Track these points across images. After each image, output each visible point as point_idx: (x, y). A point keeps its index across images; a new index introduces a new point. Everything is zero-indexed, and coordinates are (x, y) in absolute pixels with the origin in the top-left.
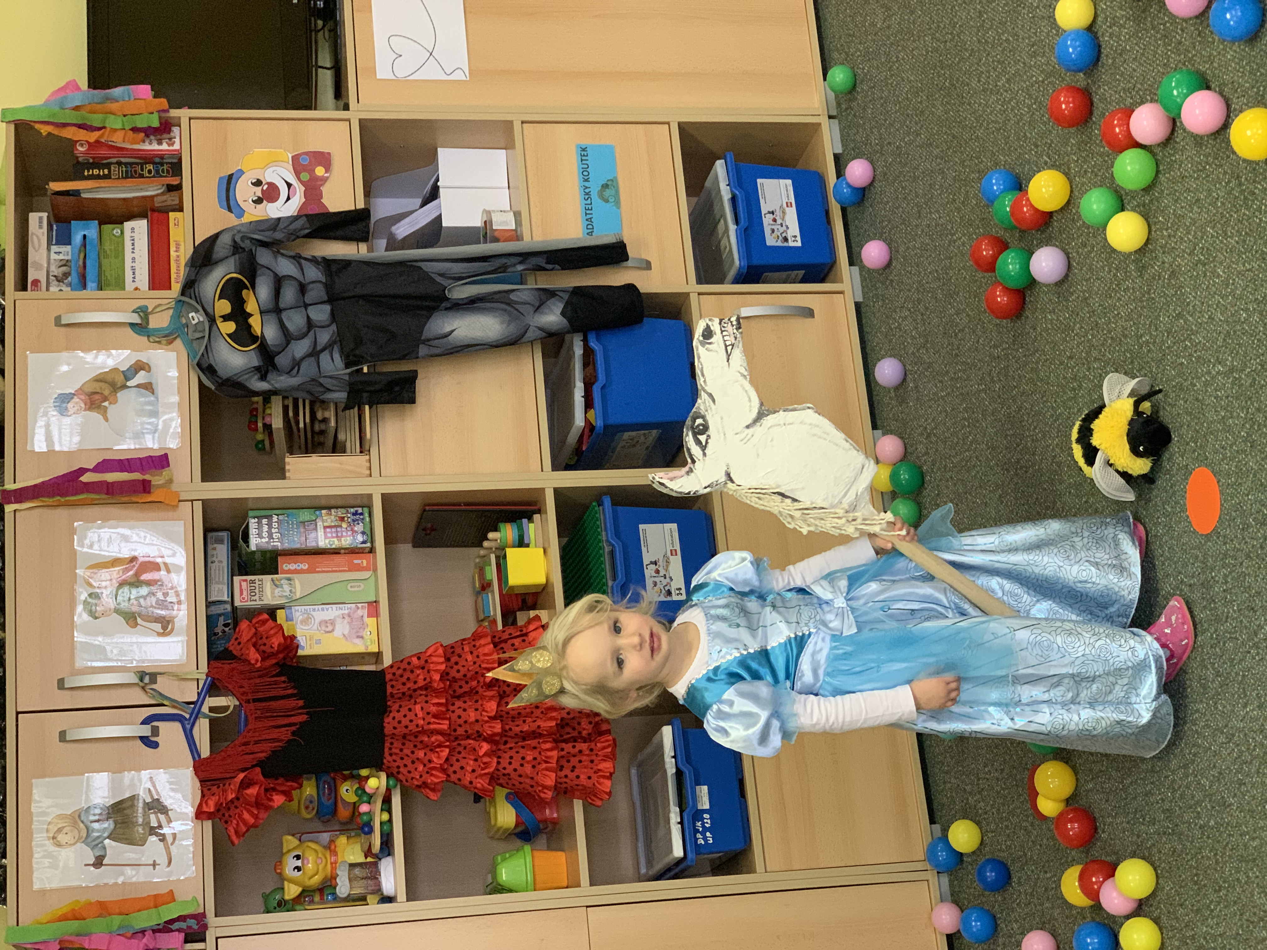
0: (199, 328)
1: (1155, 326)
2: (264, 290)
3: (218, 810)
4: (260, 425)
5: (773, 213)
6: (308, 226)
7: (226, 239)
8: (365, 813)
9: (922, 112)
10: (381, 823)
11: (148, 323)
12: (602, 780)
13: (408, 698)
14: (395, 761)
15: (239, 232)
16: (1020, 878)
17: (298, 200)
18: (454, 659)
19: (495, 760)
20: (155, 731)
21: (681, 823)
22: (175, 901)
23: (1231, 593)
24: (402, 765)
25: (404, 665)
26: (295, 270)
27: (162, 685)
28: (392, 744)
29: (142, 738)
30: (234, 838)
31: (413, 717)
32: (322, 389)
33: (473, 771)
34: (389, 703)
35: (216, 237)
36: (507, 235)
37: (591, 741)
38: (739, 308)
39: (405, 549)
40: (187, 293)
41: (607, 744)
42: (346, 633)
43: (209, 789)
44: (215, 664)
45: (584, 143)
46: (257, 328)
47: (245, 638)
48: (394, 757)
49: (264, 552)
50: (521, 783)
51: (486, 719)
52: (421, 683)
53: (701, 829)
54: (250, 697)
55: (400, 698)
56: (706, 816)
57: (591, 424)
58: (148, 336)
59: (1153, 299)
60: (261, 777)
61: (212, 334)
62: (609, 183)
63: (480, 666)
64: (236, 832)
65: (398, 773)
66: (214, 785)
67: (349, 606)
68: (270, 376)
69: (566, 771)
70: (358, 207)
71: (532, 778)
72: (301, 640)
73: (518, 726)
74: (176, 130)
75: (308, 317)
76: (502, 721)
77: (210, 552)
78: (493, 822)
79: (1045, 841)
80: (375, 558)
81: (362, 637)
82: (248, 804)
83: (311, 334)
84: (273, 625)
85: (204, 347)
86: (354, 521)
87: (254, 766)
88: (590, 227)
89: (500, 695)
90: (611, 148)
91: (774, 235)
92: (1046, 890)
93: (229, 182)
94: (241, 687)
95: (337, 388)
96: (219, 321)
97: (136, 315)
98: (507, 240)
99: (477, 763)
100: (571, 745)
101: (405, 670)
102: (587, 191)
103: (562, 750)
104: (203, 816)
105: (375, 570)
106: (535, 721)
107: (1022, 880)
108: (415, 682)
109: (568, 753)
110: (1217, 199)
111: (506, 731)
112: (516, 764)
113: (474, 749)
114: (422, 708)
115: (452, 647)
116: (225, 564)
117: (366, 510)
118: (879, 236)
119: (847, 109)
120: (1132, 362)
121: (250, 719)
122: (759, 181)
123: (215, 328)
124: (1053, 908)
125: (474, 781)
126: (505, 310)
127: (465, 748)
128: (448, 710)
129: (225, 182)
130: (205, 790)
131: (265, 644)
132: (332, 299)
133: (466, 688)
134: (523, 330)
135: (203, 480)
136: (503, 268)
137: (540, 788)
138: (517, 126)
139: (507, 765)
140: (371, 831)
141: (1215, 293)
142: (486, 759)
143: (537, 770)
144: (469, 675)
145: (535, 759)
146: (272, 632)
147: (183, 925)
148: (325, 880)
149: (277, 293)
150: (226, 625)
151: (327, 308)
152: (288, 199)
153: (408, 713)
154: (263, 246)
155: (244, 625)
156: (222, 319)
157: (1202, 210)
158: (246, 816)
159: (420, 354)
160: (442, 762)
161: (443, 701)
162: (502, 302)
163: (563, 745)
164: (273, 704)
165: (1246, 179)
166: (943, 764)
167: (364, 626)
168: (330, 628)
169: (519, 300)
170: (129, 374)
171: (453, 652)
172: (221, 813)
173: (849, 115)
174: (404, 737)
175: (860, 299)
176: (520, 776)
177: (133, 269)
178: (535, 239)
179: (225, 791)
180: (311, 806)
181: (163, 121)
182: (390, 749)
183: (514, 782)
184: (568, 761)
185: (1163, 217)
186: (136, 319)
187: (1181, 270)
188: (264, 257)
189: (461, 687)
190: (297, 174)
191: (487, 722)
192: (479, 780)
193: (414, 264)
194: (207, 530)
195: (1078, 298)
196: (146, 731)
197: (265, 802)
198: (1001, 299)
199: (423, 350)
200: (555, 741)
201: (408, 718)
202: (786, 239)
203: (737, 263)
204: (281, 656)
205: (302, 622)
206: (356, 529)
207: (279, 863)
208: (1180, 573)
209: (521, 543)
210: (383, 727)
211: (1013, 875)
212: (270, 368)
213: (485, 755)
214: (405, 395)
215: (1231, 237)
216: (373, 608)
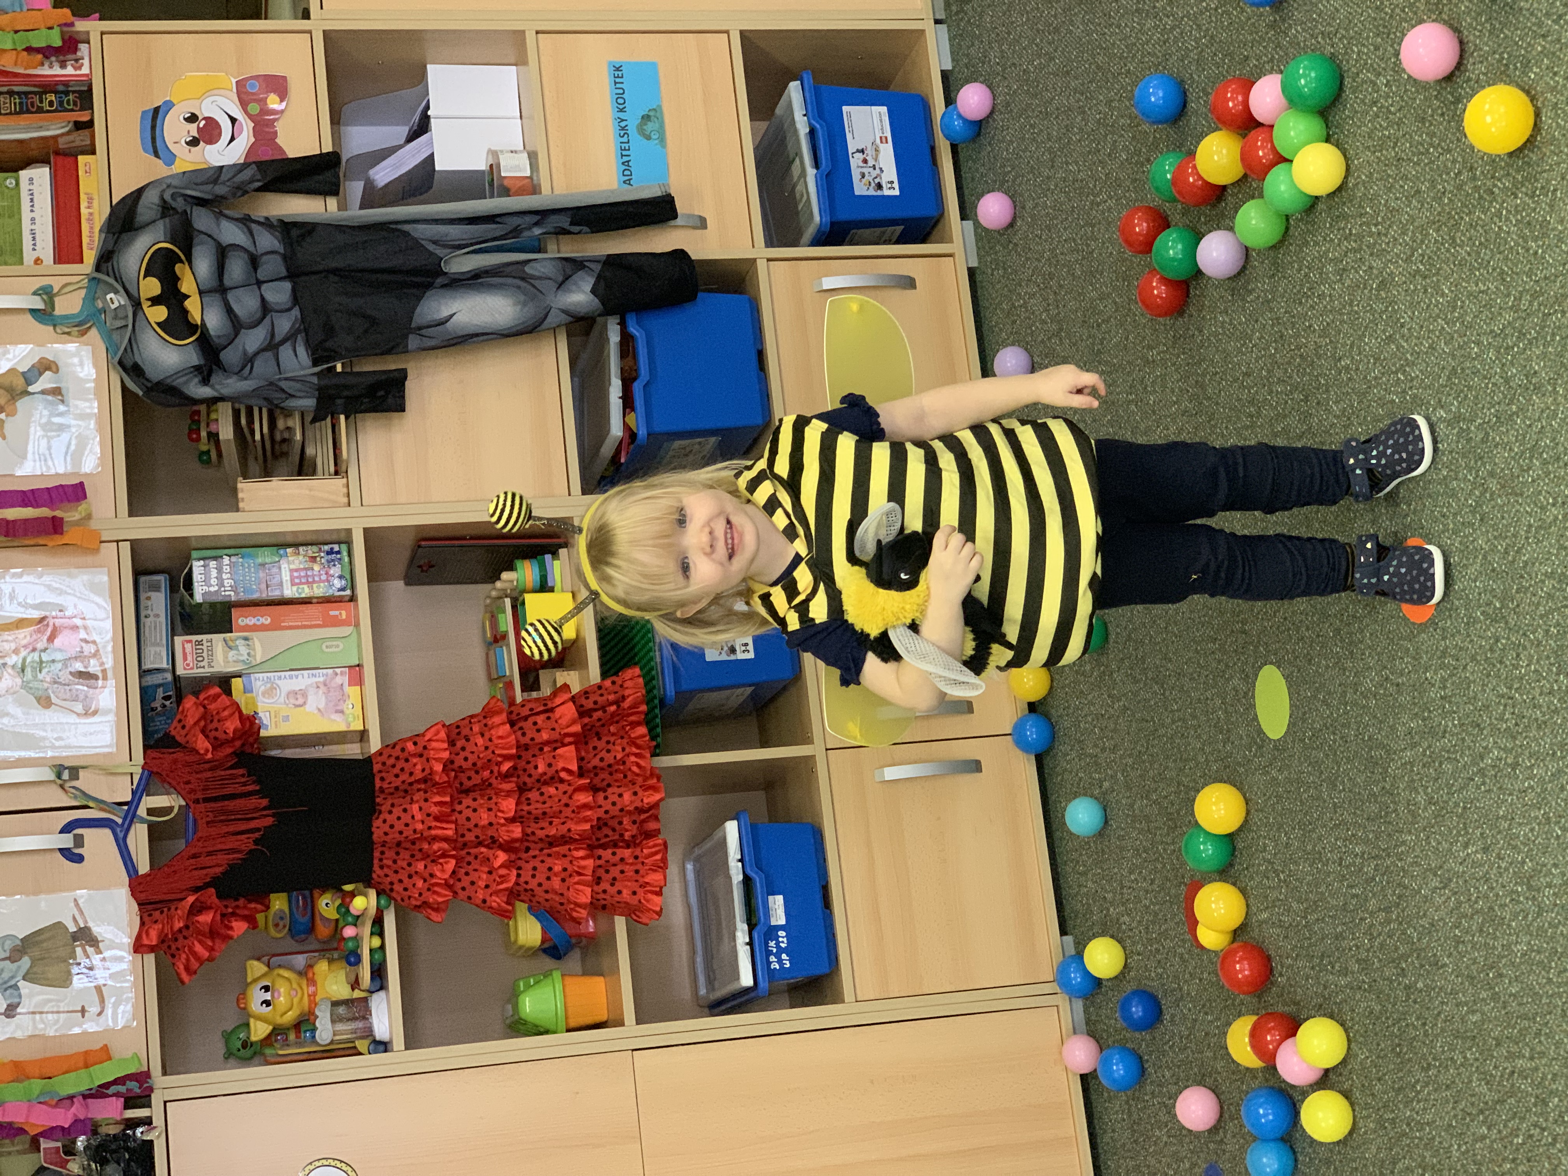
0: (121, 314)
1: (1359, 347)
2: (204, 263)
3: (163, 941)
4: (204, 434)
5: (862, 151)
6: (259, 177)
7: (151, 198)
8: (351, 939)
9: (1057, 30)
10: (371, 950)
11: (53, 309)
12: (650, 896)
13: (402, 794)
14: (386, 876)
15: (169, 186)
16: (1173, 1016)
17: (245, 140)
18: (459, 744)
19: (515, 872)
20: (79, 841)
21: (751, 944)
22: (110, 1059)
23: (1450, 702)
24: (396, 881)
25: (397, 752)
26: (243, 236)
27: (85, 781)
28: (382, 853)
29: (61, 850)
30: (184, 976)
31: (409, 821)
32: (284, 396)
33: (487, 886)
34: (378, 800)
35: (139, 192)
36: (520, 184)
37: (636, 845)
38: (820, 278)
39: (396, 588)
40: (104, 267)
41: (657, 849)
42: (322, 706)
43: (150, 915)
44: (152, 753)
45: (618, 59)
46: (196, 315)
47: (190, 721)
48: (386, 870)
49: (213, 605)
50: (547, 900)
51: (502, 821)
52: (419, 775)
53: (775, 950)
54: (200, 796)
55: (392, 794)
56: (782, 933)
57: (630, 429)
58: (55, 326)
59: (1356, 312)
60: (214, 899)
61: (137, 324)
62: (651, 114)
63: (493, 752)
64: (187, 969)
65: (392, 890)
66: (156, 910)
67: (325, 671)
68: (214, 379)
69: (605, 885)
70: (324, 151)
71: (562, 894)
72: (264, 717)
73: (542, 829)
74: (83, 47)
75: (263, 299)
76: (521, 822)
77: (143, 602)
78: (512, 939)
79: (1205, 975)
80: (356, 607)
81: (342, 712)
82: (199, 932)
83: (267, 320)
84: (228, 703)
85: (126, 341)
86: (328, 562)
87: (207, 885)
88: (627, 173)
89: (519, 788)
90: (654, 66)
91: (864, 180)
92: (1207, 1034)
93: (156, 116)
94: (188, 783)
95: (302, 394)
96: (145, 305)
97: (37, 298)
98: (521, 192)
99: (492, 877)
100: (610, 851)
101: (397, 758)
102: (623, 124)
103: (600, 858)
104: (141, 949)
105: (357, 625)
106: (563, 823)
107: (1177, 1019)
108: (411, 774)
109: (607, 861)
110: (1444, 193)
111: (528, 835)
112: (541, 877)
113: (488, 859)
114: (421, 809)
115: (458, 727)
116: (163, 619)
117: (344, 547)
118: (1000, 186)
119: (957, 13)
120: (1327, 391)
121: (202, 823)
122: (845, 109)
123: (140, 314)
124: (1215, 1058)
125: (488, 899)
126: (519, 287)
127: (476, 858)
128: (453, 810)
129: (151, 114)
130: (146, 915)
131: (216, 729)
132: (293, 274)
133: (476, 779)
134: (542, 315)
135: (131, 515)
136: (516, 232)
137: (572, 906)
138: (530, 37)
139: (529, 879)
140: (358, 960)
141: (1438, 316)
142: (503, 871)
143: (567, 884)
144: (479, 764)
145: (565, 870)
146: (226, 713)
147: (122, 1089)
148: (302, 1014)
149: (220, 268)
150: (166, 698)
151: (287, 286)
152: (232, 139)
153: (402, 815)
154: (202, 206)
155: (189, 702)
156: (149, 303)
157: (1422, 205)
158: (198, 948)
159: (410, 347)
160: (446, 876)
161: (447, 799)
162: (514, 277)
163: (600, 852)
164: (231, 805)
165: (1483, 172)
166: (1078, 862)
167: (344, 697)
168: (300, 701)
169: (537, 274)
170: (29, 375)
171: (459, 734)
172: (166, 945)
173: (961, 20)
174: (399, 844)
175: (974, 263)
176: (547, 892)
177: (33, 233)
178: (556, 192)
179: (170, 918)
180: (281, 924)
181: (66, 37)
182: (381, 860)
183: (541, 900)
184: (607, 871)
185: (1371, 208)
186: (38, 303)
187: (1393, 279)
188: (202, 220)
189: (469, 778)
190: (244, 104)
191: (503, 825)
192: (494, 898)
193: (399, 227)
194: (138, 573)
195: (1258, 298)
196: (67, 841)
197: (223, 931)
198: (1159, 290)
199: (413, 342)
200: (591, 848)
201: (403, 821)
202: (879, 186)
203: (817, 218)
204: (238, 744)
205: (263, 694)
206: (332, 572)
207: (242, 996)
208: (1385, 667)
209: (544, 587)
210: (372, 833)
211: (1165, 1012)
212: (214, 367)
213: (500, 867)
214: (390, 400)
215: (1461, 247)
216: (356, 672)
